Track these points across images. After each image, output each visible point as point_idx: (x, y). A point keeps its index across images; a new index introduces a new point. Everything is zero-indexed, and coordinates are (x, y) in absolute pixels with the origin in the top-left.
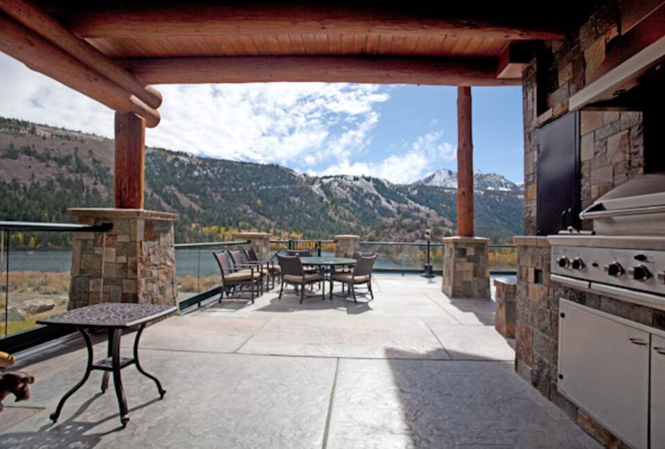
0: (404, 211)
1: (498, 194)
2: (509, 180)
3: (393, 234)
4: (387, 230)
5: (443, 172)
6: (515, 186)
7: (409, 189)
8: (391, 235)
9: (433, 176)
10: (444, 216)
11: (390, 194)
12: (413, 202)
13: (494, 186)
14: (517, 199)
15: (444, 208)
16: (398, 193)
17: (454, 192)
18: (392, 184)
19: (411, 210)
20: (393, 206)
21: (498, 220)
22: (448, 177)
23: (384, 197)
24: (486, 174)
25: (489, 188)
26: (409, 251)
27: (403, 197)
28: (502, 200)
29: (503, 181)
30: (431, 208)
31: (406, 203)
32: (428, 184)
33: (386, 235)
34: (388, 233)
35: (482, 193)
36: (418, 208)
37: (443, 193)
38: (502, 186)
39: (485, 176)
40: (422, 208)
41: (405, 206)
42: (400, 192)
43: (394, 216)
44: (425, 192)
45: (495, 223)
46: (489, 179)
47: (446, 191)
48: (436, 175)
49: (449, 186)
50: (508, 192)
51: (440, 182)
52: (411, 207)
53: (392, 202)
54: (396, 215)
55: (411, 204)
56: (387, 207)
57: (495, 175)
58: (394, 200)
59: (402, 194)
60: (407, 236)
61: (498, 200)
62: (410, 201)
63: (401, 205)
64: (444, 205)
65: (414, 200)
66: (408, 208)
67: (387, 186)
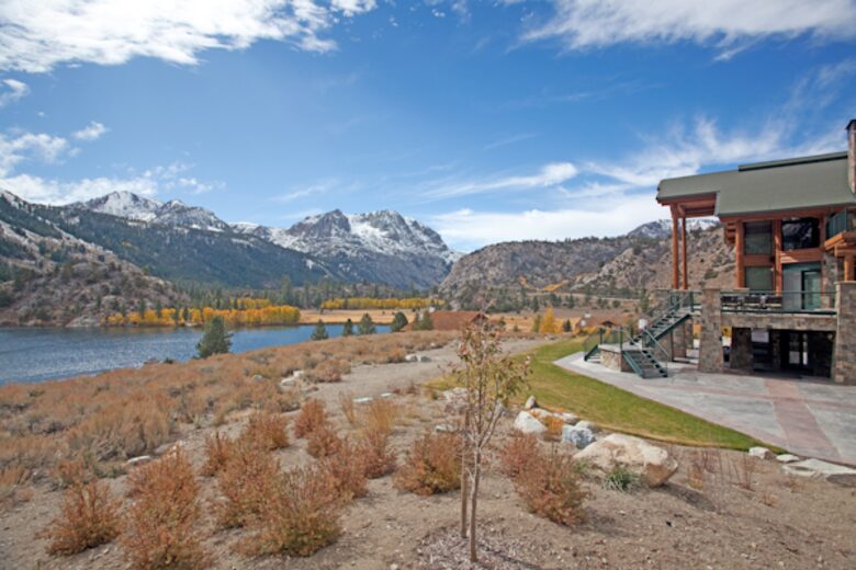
0: (55, 250)
1: (209, 236)
2: (220, 218)
3: (56, 287)
4: (42, 281)
5: (123, 196)
6: (227, 226)
7: (62, 213)
8: (51, 289)
9: (106, 199)
10: (129, 260)
11: (21, 217)
12: (71, 237)
13: (201, 224)
14: (231, 242)
15: (127, 248)
16: (40, 219)
17: (144, 227)
18: (25, 203)
19: (69, 249)
20: (29, 240)
21: (208, 269)
22: (132, 203)
23: (8, 222)
24: (190, 206)
25: (194, 226)
26: (94, 314)
27: (52, 226)
28: (213, 243)
29: (212, 218)
30: (105, 248)
31: (59, 236)
32: (96, 210)
33: (40, 289)
34: (44, 285)
35: (186, 231)
36: (82, 246)
37: (127, 226)
38: (211, 225)
39: (189, 209)
40: (90, 246)
41: (55, 241)
42: (45, 218)
43: (32, 257)
44: (94, 222)
45: (205, 272)
46: (194, 214)
47: (130, 224)
48: (111, 197)
49: (133, 216)
50: (220, 234)
51: (118, 210)
52: (67, 243)
53: (28, 232)
54: (37, 255)
55: (68, 239)
56: (16, 240)
57: (202, 209)
58: (32, 230)
59: (48, 222)
60: (87, 290)
61: (207, 242)
62: (64, 233)
63: (47, 239)
64: (129, 245)
65: (74, 234)
66: (63, 246)
67: (16, 204)
